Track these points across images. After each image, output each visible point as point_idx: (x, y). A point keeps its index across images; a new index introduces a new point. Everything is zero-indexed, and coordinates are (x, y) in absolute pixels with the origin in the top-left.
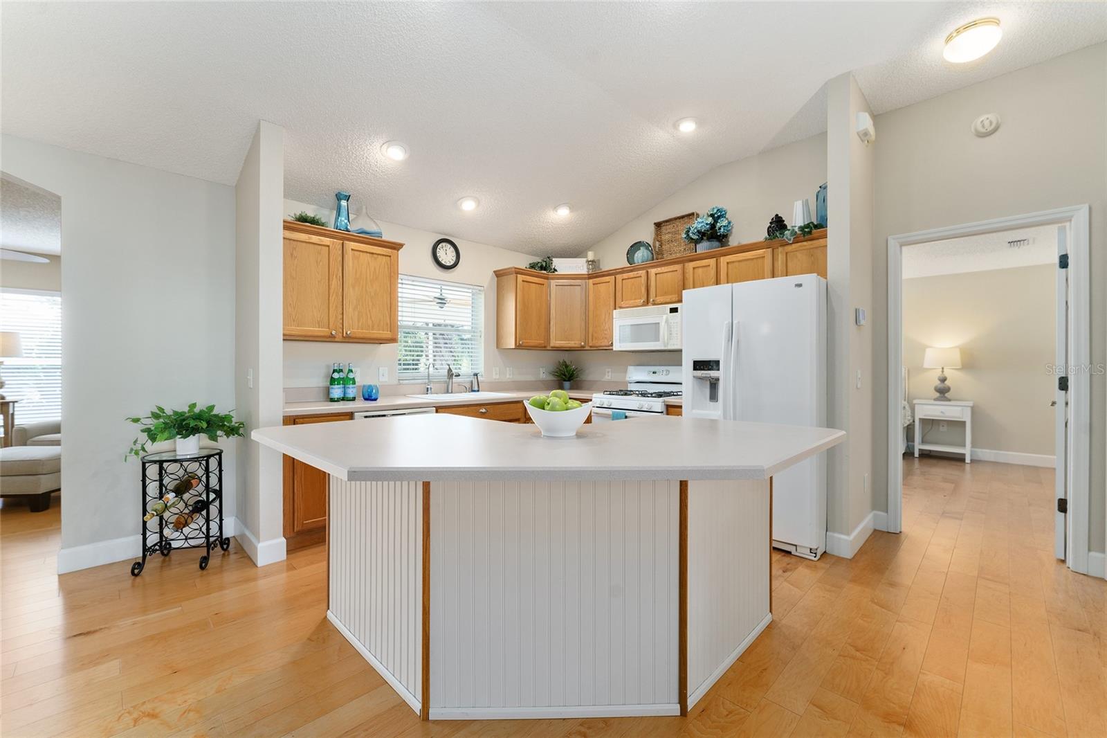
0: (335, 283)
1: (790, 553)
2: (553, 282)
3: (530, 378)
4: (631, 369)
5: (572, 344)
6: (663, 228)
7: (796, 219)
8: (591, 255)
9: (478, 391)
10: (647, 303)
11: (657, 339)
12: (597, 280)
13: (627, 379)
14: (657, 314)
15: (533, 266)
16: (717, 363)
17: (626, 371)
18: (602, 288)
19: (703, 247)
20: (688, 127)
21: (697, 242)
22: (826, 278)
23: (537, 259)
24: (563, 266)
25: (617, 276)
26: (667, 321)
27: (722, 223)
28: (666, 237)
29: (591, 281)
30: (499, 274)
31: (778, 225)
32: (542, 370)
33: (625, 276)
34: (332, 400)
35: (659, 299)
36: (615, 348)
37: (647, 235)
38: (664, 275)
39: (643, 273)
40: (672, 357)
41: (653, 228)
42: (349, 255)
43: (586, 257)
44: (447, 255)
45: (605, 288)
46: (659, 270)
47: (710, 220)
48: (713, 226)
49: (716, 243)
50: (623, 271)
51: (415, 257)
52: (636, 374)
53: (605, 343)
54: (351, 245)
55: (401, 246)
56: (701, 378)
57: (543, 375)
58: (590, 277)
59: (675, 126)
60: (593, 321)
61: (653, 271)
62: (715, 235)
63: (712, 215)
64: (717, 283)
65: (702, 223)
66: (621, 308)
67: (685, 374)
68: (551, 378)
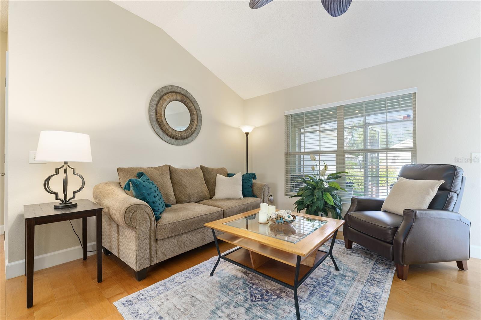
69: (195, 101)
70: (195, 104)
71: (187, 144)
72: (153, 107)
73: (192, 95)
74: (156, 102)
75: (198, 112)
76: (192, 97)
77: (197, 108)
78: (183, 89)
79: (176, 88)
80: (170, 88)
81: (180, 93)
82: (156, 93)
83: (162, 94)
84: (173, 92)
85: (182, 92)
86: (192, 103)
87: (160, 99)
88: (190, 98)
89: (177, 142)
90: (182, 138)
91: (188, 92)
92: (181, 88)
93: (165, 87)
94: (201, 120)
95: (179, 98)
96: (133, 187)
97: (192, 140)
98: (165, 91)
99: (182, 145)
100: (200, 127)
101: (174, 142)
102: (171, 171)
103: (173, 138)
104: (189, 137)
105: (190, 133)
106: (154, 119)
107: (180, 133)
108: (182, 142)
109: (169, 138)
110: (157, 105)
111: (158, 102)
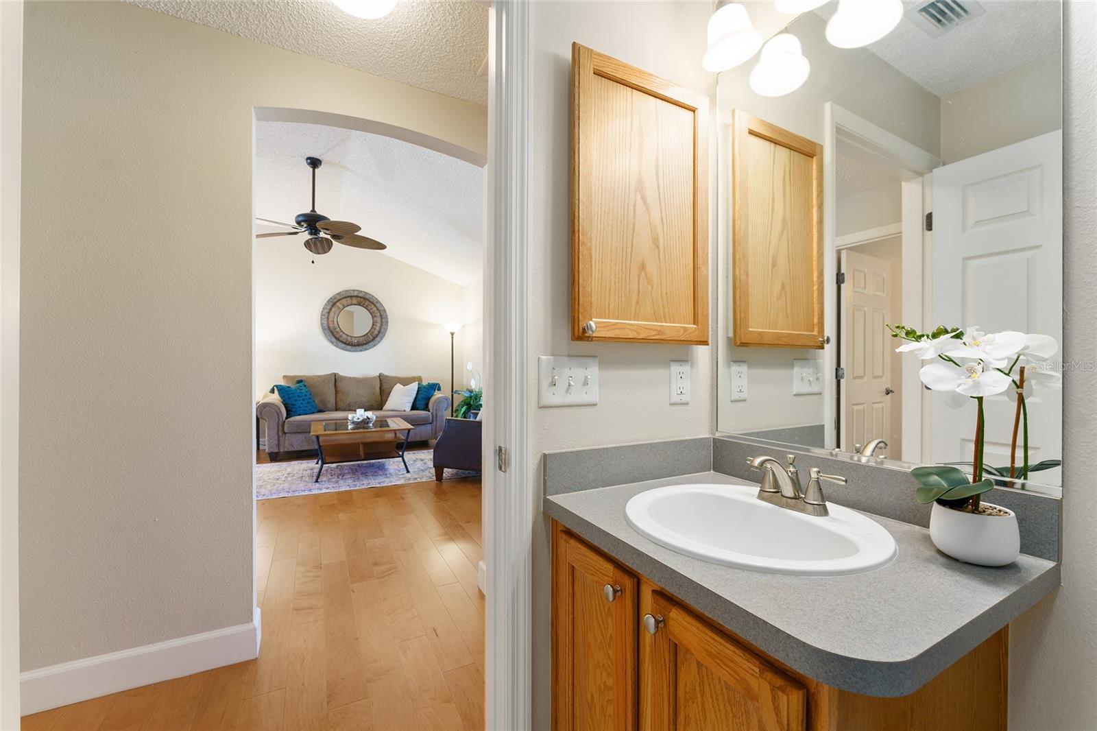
69: (378, 302)
70: (378, 305)
71: (367, 349)
72: (324, 315)
73: (373, 296)
74: (328, 310)
75: (382, 314)
76: (374, 298)
77: (381, 308)
78: (361, 291)
79: (352, 292)
80: (344, 293)
81: (357, 296)
82: (328, 301)
83: (335, 301)
84: (349, 297)
85: (360, 295)
86: (375, 305)
87: (333, 306)
88: (371, 300)
89: (354, 348)
90: (359, 345)
91: (367, 293)
92: (358, 291)
93: (338, 294)
94: (387, 322)
95: (355, 301)
96: (278, 390)
97: (375, 346)
98: (339, 297)
99: (361, 351)
100: (386, 329)
101: (351, 349)
102: (336, 379)
103: (348, 344)
104: (370, 342)
105: (371, 338)
106: (327, 327)
107: (357, 339)
108: (360, 348)
109: (344, 345)
110: (329, 313)
111: (331, 309)
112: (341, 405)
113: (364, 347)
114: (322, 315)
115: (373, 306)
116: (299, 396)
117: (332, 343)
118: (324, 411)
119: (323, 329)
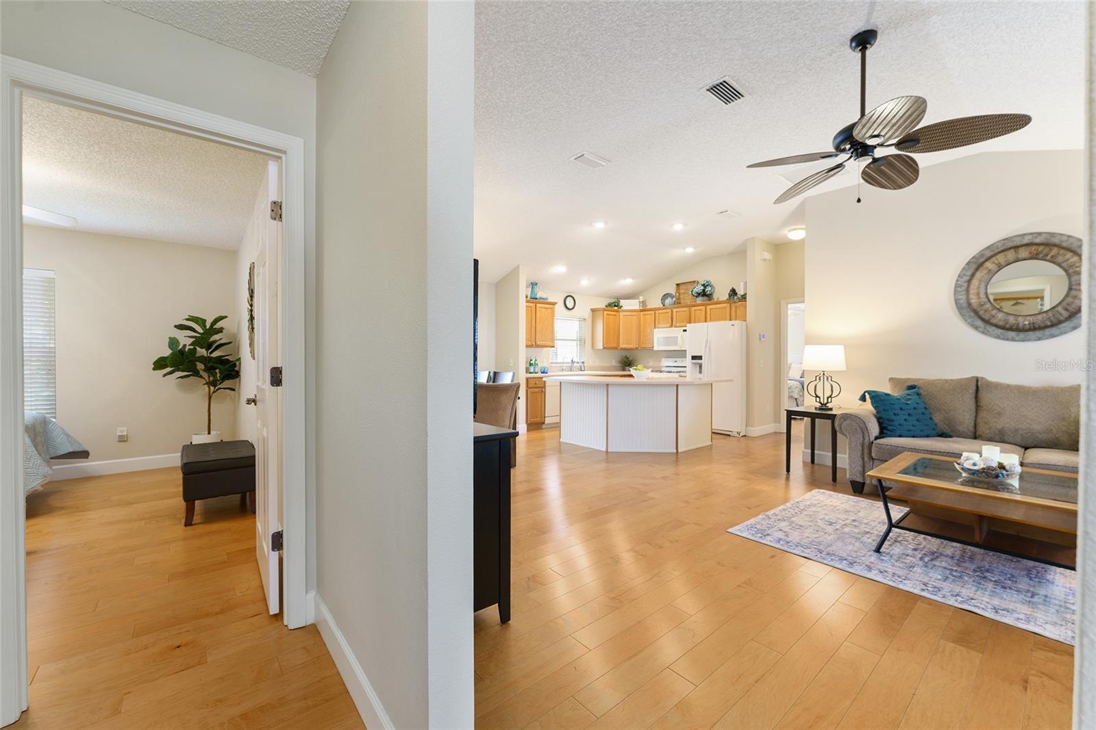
0: (534, 322)
1: (729, 435)
2: (622, 314)
3: (607, 365)
4: (663, 360)
5: (631, 346)
6: (681, 287)
7: (740, 292)
8: (641, 299)
9: (584, 371)
10: (672, 326)
11: (677, 345)
12: (645, 313)
13: (662, 365)
14: (677, 332)
15: (610, 305)
16: (701, 357)
17: (660, 361)
18: (648, 317)
19: (699, 300)
20: (690, 250)
21: (697, 297)
22: (745, 321)
23: (612, 301)
24: (627, 305)
25: (656, 311)
26: (682, 336)
27: (708, 289)
28: (681, 291)
29: (642, 313)
30: (593, 310)
31: (733, 292)
32: (613, 361)
33: (660, 311)
34: (531, 373)
35: (678, 325)
36: (655, 349)
37: (672, 290)
38: (681, 312)
39: (669, 311)
40: (681, 354)
41: (675, 286)
42: (538, 310)
43: (638, 299)
44: (570, 303)
45: (649, 317)
46: (677, 310)
47: (702, 288)
48: (704, 290)
49: (705, 298)
50: (659, 309)
51: (559, 308)
52: (666, 362)
53: (649, 346)
54: (538, 305)
55: (556, 303)
56: (695, 364)
57: (614, 363)
58: (641, 311)
59: (684, 248)
60: (643, 334)
61: (675, 310)
62: (705, 294)
63: (703, 285)
64: (706, 321)
65: (699, 288)
66: (658, 328)
67: (688, 361)
68: (620, 365)
71: (1053, 336)
73: (1069, 236)
74: (968, 278)
76: (1071, 240)
78: (1040, 234)
79: (1020, 238)
80: (1000, 244)
81: (1029, 244)
82: (968, 263)
83: (982, 260)
84: (1011, 248)
85: (1038, 240)
87: (977, 269)
89: (1022, 335)
90: (1034, 328)
91: (1053, 234)
92: (1032, 234)
93: (989, 247)
95: (1023, 253)
97: (1075, 328)
98: (989, 254)
99: (1039, 339)
101: (1015, 336)
102: (978, 387)
103: (1011, 329)
104: (1060, 322)
105: (1065, 314)
106: (965, 305)
107: (1031, 319)
108: (1038, 334)
109: (999, 331)
110: (969, 282)
111: (973, 275)
112: (982, 429)
113: (1048, 332)
114: (957, 286)
115: (1069, 255)
116: (901, 409)
117: (976, 328)
118: (951, 437)
119: (959, 307)
